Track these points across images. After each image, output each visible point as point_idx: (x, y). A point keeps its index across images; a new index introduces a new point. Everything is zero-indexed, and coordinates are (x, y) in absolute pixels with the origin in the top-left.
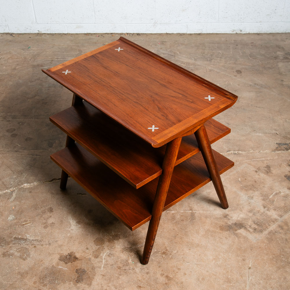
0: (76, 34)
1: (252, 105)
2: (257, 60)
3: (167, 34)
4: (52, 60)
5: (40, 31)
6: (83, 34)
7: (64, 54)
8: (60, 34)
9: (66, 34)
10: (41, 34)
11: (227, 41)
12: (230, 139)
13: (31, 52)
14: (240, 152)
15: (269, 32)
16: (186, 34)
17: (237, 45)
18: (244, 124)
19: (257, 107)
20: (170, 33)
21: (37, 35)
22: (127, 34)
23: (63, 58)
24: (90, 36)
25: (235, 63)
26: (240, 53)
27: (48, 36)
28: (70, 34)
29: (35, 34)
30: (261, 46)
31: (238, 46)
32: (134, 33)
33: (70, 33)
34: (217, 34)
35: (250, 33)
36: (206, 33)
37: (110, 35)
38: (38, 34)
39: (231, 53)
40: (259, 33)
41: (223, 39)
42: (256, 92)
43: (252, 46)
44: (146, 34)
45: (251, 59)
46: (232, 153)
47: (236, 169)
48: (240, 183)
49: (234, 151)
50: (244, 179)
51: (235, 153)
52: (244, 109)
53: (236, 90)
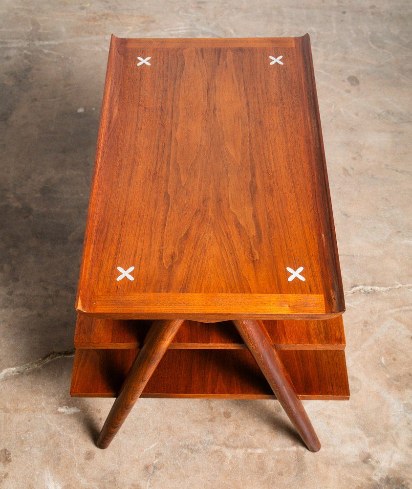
1: (386, 165)
2: (385, 51)
11: (323, 1)
12: (353, 256)
17: (344, 13)
18: (377, 215)
19: (397, 171)
26: (352, 31)
31: (346, 15)
39: (335, 32)
43: (373, 14)
45: (374, 48)
46: (362, 291)
47: (373, 334)
48: (384, 369)
49: (365, 285)
50: (392, 358)
51: (366, 291)
52: (372, 175)
53: (352, 128)
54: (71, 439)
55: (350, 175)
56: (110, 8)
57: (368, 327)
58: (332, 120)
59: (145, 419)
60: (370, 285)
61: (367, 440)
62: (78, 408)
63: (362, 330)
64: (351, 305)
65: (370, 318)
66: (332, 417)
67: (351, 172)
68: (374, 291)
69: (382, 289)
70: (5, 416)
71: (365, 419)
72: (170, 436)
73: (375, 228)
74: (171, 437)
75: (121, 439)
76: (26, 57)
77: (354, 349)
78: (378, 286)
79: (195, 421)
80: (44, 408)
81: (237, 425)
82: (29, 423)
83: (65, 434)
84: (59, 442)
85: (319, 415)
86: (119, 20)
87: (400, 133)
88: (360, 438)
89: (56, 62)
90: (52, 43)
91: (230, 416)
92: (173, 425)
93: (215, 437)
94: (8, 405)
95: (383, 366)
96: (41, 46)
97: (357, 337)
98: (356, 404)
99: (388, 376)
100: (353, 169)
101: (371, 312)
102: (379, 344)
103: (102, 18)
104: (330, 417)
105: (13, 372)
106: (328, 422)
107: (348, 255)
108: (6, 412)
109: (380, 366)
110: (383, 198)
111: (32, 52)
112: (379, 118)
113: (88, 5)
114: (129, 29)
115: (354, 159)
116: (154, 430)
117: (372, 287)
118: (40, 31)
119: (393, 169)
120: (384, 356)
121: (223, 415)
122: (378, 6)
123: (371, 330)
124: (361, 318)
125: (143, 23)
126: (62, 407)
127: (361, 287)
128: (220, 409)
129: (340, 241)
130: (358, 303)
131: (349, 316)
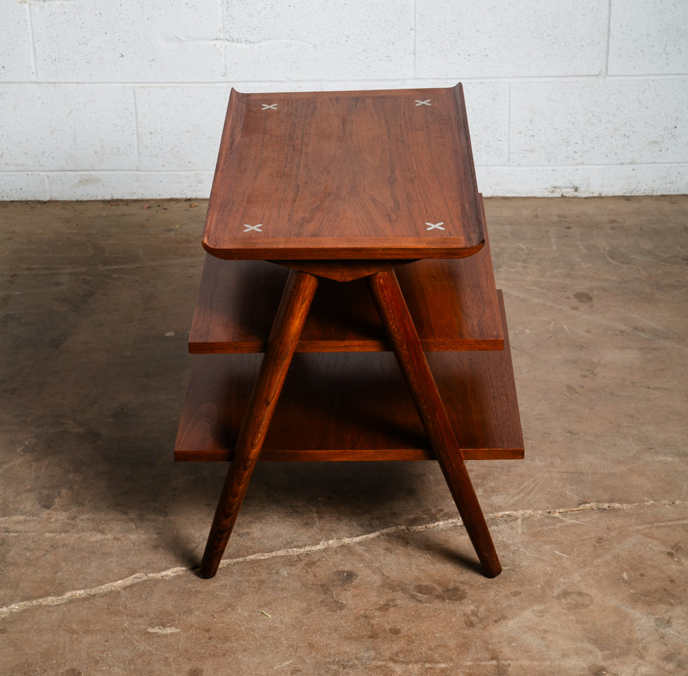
0: (77, 201)
2: (632, 267)
4: (12, 274)
7: (47, 257)
8: (27, 202)
9: (45, 202)
15: (659, 194)
17: (569, 228)
24: (123, 209)
25: (570, 274)
26: (581, 247)
28: (58, 201)
30: (641, 228)
31: (571, 230)
33: (58, 199)
34: (504, 198)
37: (186, 205)
39: (554, 248)
41: (525, 213)
42: (641, 349)
43: (613, 229)
45: (614, 263)
46: (594, 508)
47: (610, 550)
48: (627, 585)
49: (599, 502)
50: (638, 574)
51: (601, 508)
52: (611, 393)
53: (581, 346)
54: (167, 658)
55: (577, 393)
57: (603, 543)
58: (550, 337)
59: (275, 638)
60: (607, 503)
61: (600, 654)
62: (177, 628)
63: (594, 546)
64: (578, 523)
65: (606, 534)
66: (550, 632)
67: (579, 390)
68: (614, 508)
69: (626, 506)
70: (70, 638)
71: (598, 634)
72: (311, 654)
73: (615, 445)
74: (314, 654)
75: (240, 657)
76: (86, 282)
77: (582, 565)
78: (619, 503)
79: (347, 638)
80: (127, 629)
81: (409, 641)
82: (107, 644)
83: (158, 653)
84: (151, 661)
85: (529, 630)
88: (590, 652)
90: (124, 267)
91: (400, 633)
92: (316, 642)
93: (378, 654)
94: (74, 626)
95: (625, 582)
96: (107, 270)
97: (586, 554)
98: (585, 619)
99: (632, 591)
100: (582, 386)
101: (608, 529)
102: (619, 561)
104: (546, 631)
105: (81, 595)
106: (543, 637)
107: (574, 473)
108: (73, 634)
109: (621, 582)
110: (627, 416)
111: (94, 278)
112: (622, 335)
113: (178, 226)
115: (584, 377)
116: (288, 648)
117: (610, 504)
118: (106, 255)
119: (642, 386)
120: (628, 572)
121: (388, 632)
122: (620, 221)
123: (608, 547)
124: (593, 535)
126: (154, 628)
127: (593, 504)
128: (384, 626)
129: (561, 458)
130: (588, 520)
131: (575, 532)
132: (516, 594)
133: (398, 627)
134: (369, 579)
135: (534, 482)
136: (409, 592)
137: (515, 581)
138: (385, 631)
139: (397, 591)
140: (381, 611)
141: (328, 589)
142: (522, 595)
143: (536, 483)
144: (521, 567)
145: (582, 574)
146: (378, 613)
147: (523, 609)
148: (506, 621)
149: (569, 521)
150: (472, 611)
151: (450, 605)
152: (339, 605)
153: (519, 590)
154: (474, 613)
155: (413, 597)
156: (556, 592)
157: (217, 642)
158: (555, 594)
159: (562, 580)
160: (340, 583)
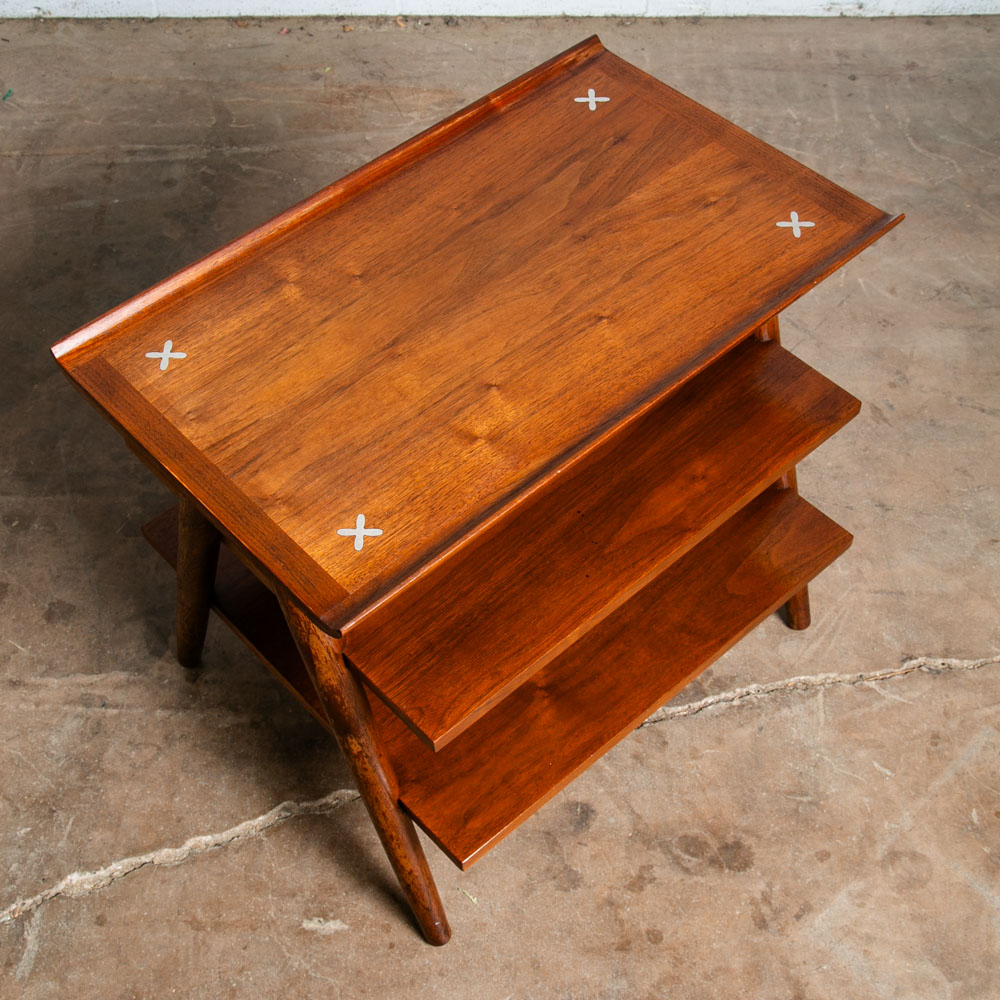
0: (194, 18)
1: (960, 399)
2: (942, 157)
3: (565, 18)
4: (109, 162)
5: (45, 6)
6: (223, 18)
7: (156, 128)
8: (129, 20)
9: (151, 21)
10: (51, 19)
11: (809, 54)
12: (902, 593)
13: (19, 117)
14: (954, 662)
15: (970, 13)
16: (643, 18)
17: (853, 78)
18: (947, 506)
19: (983, 411)
20: (578, 13)
21: (31, 24)
22: (406, 18)
23: (155, 152)
24: (253, 34)
25: (860, 172)
26: (872, 117)
27: (79, 32)
28: (168, 19)
29: (25, 20)
30: (950, 80)
31: (857, 83)
32: (430, 17)
33: (169, 15)
34: (765, 18)
35: (896, 14)
36: (721, 13)
37: (336, 26)
38: (37, 19)
39: (836, 117)
40: (930, 14)
41: (794, 46)
42: (967, 328)
43: (912, 80)
44: (479, 18)
45: (920, 151)
46: (923, 668)
47: (951, 760)
48: (978, 836)
49: (929, 655)
50: (993, 812)
51: (932, 667)
52: (932, 420)
53: (885, 321)
54: (331, 988)
55: (885, 420)
56: (372, 74)
57: (940, 746)
58: (842, 302)
59: (483, 946)
60: (941, 657)
61: (948, 986)
62: (344, 921)
63: (928, 753)
64: (902, 700)
65: (944, 726)
66: (875, 939)
67: (887, 414)
68: (950, 667)
69: (966, 663)
70: (195, 938)
71: (944, 944)
72: (537, 982)
73: (944, 532)
74: (540, 983)
75: (435, 987)
76: (206, 180)
77: (913, 794)
78: (957, 658)
79: (589, 951)
80: (273, 922)
81: (675, 958)
82: (245, 953)
83: (319, 975)
84: (309, 992)
85: (846, 935)
86: (392, 99)
87: (983, 330)
88: (935, 983)
89: (266, 188)
90: (257, 149)
91: (662, 939)
92: (542, 958)
93: (632, 985)
94: (200, 915)
95: (976, 830)
96: (234, 156)
97: (918, 768)
98: (923, 910)
99: (986, 850)
100: (891, 406)
101: (946, 714)
102: (964, 783)
103: (356, 97)
104: (869, 939)
105: (207, 845)
106: (865, 951)
107: (892, 593)
108: (198, 930)
109: (969, 828)
110: (957, 469)
111: (217, 170)
112: (940, 299)
113: (328, 69)
114: (412, 118)
115: (893, 385)
116: (502, 970)
117: (945, 661)
118: (232, 126)
119: (974, 407)
120: (977, 807)
121: (645, 937)
122: (921, 64)
123: (947, 753)
124: (925, 727)
125: (440, 104)
126: (311, 920)
127: (921, 660)
128: (638, 924)
129: (872, 561)
130: (918, 694)
131: (899, 722)
132: (823, 856)
133: (659, 927)
134: (612, 820)
135: (836, 611)
136: (671, 852)
137: (820, 829)
138: (639, 934)
139: (654, 848)
140: (633, 891)
141: (555, 843)
142: (833, 858)
143: (840, 613)
144: (828, 797)
145: (915, 813)
146: (628, 896)
147: (834, 889)
148: (811, 914)
149: (891, 696)
150: (763, 893)
151: (731, 881)
152: (573, 877)
153: (826, 846)
154: (766, 899)
155: (677, 861)
156: (880, 851)
157: (401, 954)
158: (879, 857)
159: (886, 825)
160: (572, 828)
